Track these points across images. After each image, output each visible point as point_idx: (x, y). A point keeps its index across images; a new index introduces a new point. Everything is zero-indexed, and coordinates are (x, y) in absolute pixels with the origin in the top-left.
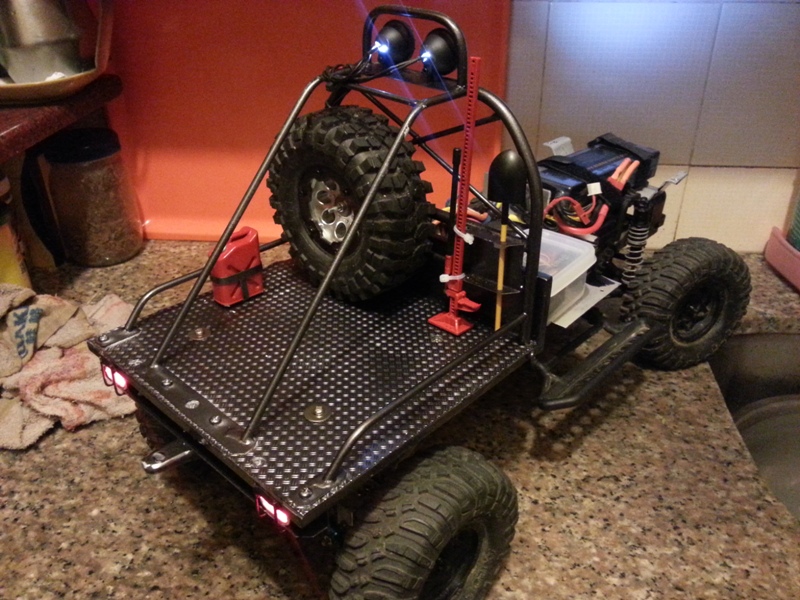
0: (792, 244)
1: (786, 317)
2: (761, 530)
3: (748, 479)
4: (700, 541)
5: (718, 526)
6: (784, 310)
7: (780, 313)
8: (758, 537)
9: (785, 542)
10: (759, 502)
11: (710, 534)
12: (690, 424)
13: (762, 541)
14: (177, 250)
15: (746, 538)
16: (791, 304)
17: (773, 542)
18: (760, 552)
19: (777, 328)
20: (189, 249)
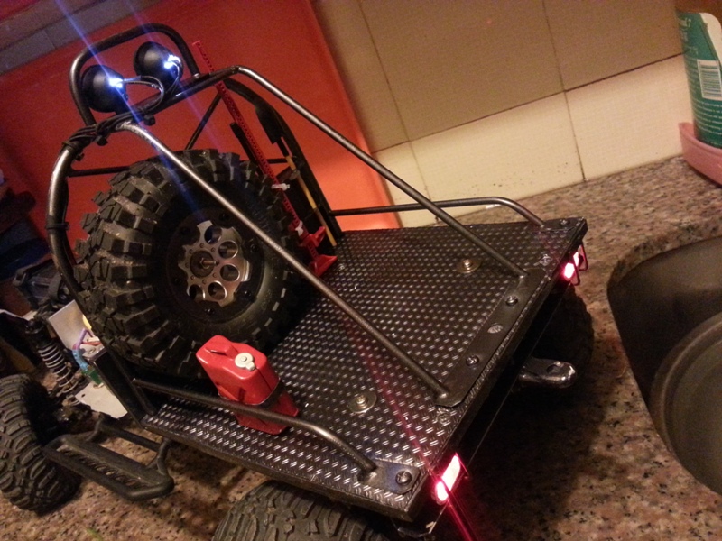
2: (646, 504)
3: (636, 438)
4: (569, 533)
5: (591, 509)
7: (698, 217)
8: (641, 515)
9: (674, 515)
10: (647, 466)
11: (582, 521)
13: (644, 518)
15: (626, 519)
16: (712, 202)
17: (657, 517)
18: (641, 535)
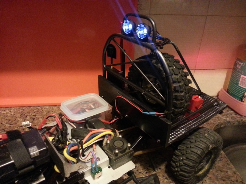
0: (230, 95)
1: (233, 120)
6: (232, 118)
12: (222, 172)
14: (5, 112)
16: (232, 115)
19: (230, 124)
20: (10, 111)
